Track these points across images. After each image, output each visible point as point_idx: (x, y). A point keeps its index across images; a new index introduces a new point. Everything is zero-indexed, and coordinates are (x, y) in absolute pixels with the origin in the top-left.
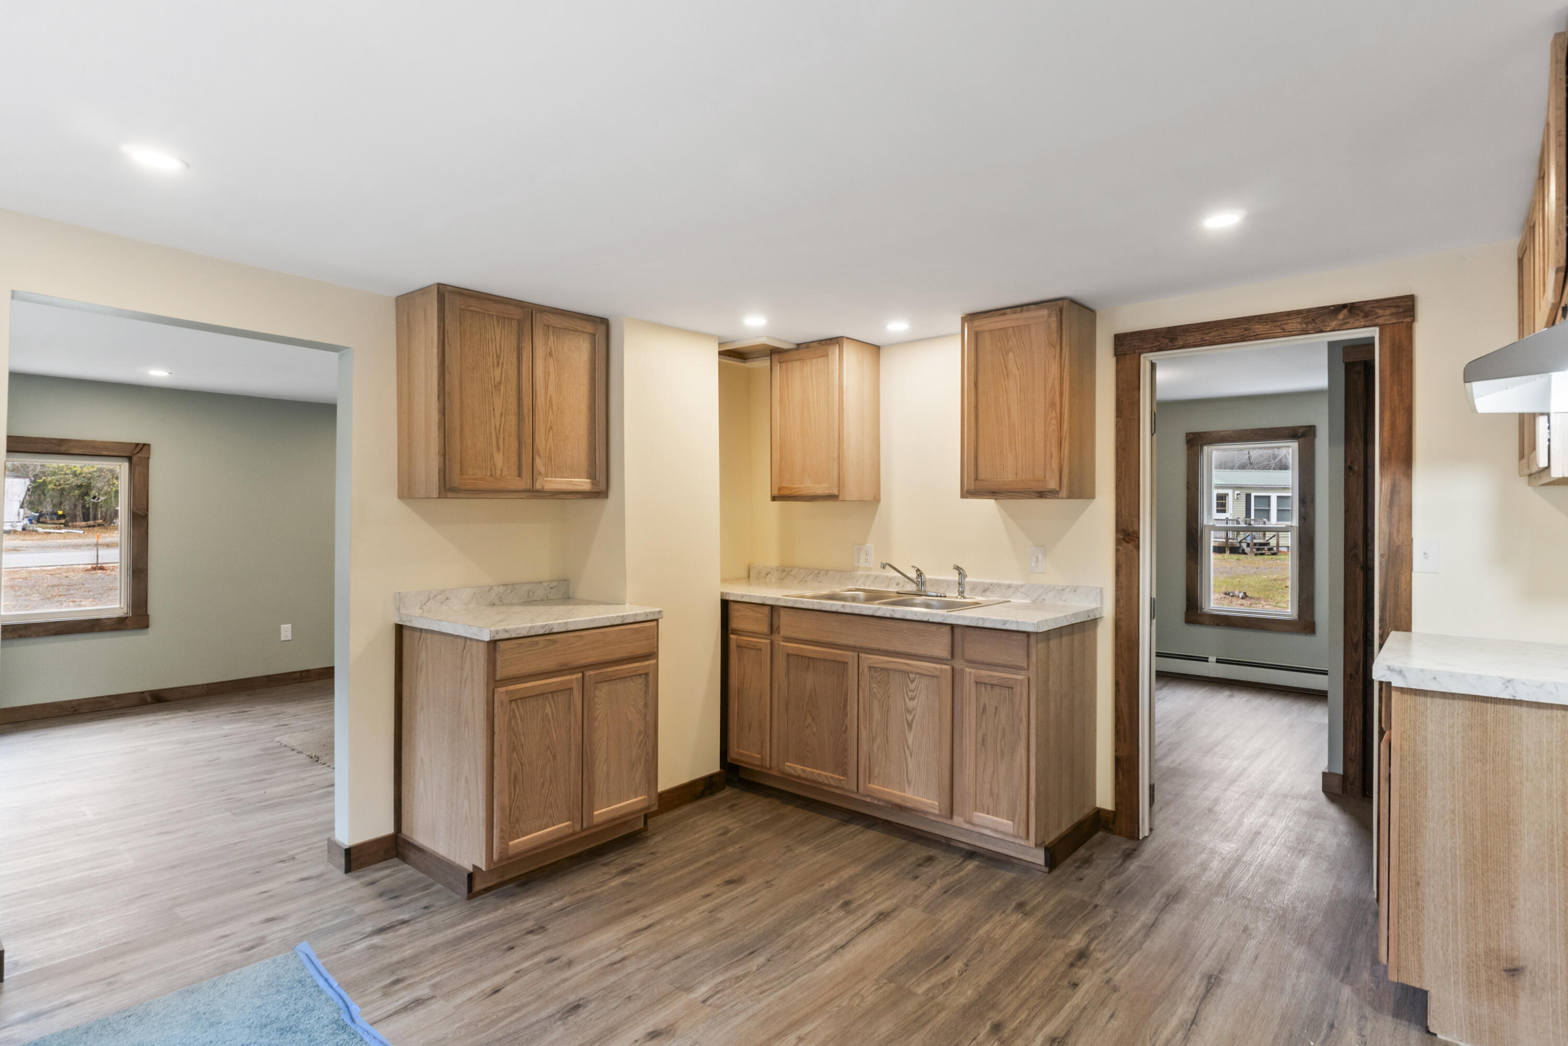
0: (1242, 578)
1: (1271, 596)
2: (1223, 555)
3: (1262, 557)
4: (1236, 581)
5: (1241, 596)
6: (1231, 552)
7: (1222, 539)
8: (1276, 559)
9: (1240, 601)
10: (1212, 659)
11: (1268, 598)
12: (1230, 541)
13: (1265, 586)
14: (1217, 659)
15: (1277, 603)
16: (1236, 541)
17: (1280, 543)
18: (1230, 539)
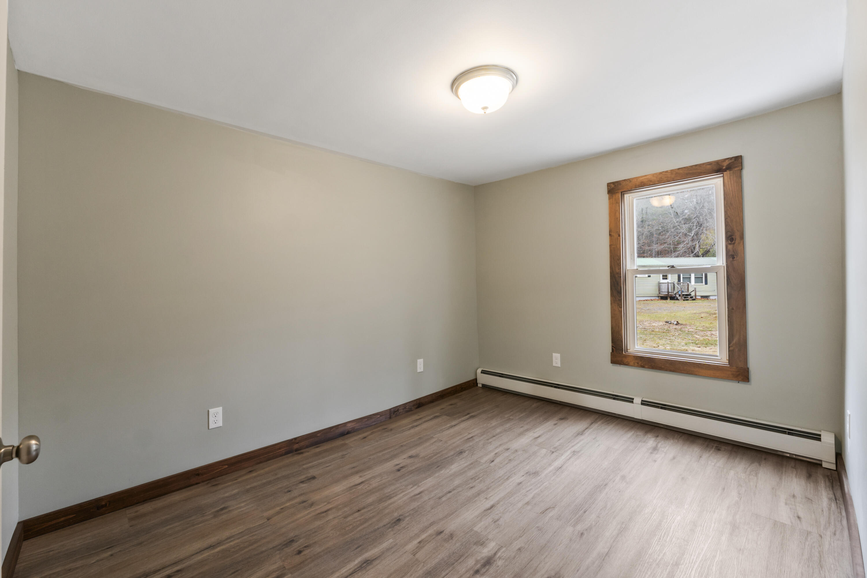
0: (677, 313)
1: (693, 323)
2: (666, 301)
3: (687, 301)
4: (673, 315)
5: (675, 324)
6: (670, 299)
7: (666, 292)
8: (695, 302)
9: (675, 327)
10: (637, 400)
11: (691, 324)
12: (670, 293)
13: (690, 317)
14: (642, 401)
15: (697, 327)
16: (673, 293)
17: (697, 294)
18: (670, 292)
